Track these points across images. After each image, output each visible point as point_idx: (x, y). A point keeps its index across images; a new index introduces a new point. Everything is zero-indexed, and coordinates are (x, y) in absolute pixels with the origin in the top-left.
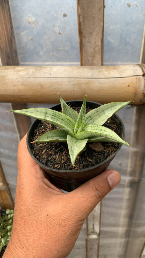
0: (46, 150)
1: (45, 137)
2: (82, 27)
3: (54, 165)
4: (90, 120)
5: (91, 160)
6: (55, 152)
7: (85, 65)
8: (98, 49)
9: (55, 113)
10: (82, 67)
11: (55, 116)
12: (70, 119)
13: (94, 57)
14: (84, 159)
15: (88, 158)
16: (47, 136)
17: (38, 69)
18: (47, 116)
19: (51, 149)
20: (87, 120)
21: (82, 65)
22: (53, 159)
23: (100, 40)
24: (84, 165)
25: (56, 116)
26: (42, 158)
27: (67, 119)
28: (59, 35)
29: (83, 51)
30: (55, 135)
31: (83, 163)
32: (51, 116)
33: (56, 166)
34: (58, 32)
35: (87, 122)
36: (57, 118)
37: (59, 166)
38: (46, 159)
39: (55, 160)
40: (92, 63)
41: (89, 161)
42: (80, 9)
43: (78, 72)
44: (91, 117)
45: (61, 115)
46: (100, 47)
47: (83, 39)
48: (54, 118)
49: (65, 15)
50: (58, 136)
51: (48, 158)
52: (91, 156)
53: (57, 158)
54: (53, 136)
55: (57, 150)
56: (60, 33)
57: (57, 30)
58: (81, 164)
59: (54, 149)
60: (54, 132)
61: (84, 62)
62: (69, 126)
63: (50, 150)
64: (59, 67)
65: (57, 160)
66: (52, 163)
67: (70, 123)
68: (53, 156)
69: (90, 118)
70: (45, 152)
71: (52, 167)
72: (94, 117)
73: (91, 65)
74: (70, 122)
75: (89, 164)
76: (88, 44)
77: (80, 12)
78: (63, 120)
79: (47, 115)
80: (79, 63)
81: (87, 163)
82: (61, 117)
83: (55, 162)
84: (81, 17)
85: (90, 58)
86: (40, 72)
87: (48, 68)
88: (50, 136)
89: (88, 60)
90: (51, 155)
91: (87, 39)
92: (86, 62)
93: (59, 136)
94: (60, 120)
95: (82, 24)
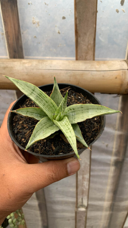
0: (23, 122)
1: (25, 111)
2: (78, 28)
3: (22, 138)
4: (72, 112)
5: (54, 148)
6: (29, 127)
7: (80, 60)
8: (91, 46)
9: (41, 93)
10: (77, 61)
11: (40, 96)
12: (54, 103)
13: (87, 53)
14: (49, 144)
15: (52, 145)
16: (27, 111)
17: (40, 62)
18: (33, 94)
19: (28, 123)
20: (70, 111)
21: (77, 59)
22: (24, 132)
23: (93, 39)
24: (46, 149)
25: (42, 96)
26: (17, 127)
27: (51, 102)
28: (58, 34)
29: (79, 48)
30: (36, 112)
31: (46, 147)
32: (37, 95)
33: (23, 140)
34: (58, 32)
35: (69, 112)
36: (41, 99)
37: (25, 141)
38: (19, 129)
39: (25, 134)
40: (85, 58)
41: (52, 148)
42: (77, 13)
43: (74, 65)
44: (75, 110)
45: (47, 97)
46: (92, 45)
47: (79, 38)
48: (39, 97)
49: (64, 18)
50: (38, 114)
51: (21, 129)
52: (56, 145)
53: (27, 133)
54: (33, 113)
55: (31, 126)
56: (59, 33)
57: (57, 30)
58: (44, 147)
59: (30, 124)
60: (36, 109)
61: (78, 57)
62: (52, 109)
63: (26, 124)
64: (58, 61)
65: (27, 135)
66: (21, 136)
67: (53, 108)
68: (26, 130)
69: (73, 111)
70: (21, 124)
71: (19, 139)
72: (77, 111)
73: (84, 60)
74: (53, 106)
75: (50, 150)
76: (83, 42)
77: (77, 16)
78: (47, 103)
79: (34, 92)
80: (75, 58)
81: (49, 149)
82: (46, 99)
83: (24, 136)
84: (78, 20)
85: (84, 54)
86: (42, 65)
87: (49, 62)
88: (30, 111)
89: (82, 56)
90: (25, 128)
91: (82, 38)
92: (80, 57)
93: (40, 114)
94: (44, 101)
95: (78, 25)
